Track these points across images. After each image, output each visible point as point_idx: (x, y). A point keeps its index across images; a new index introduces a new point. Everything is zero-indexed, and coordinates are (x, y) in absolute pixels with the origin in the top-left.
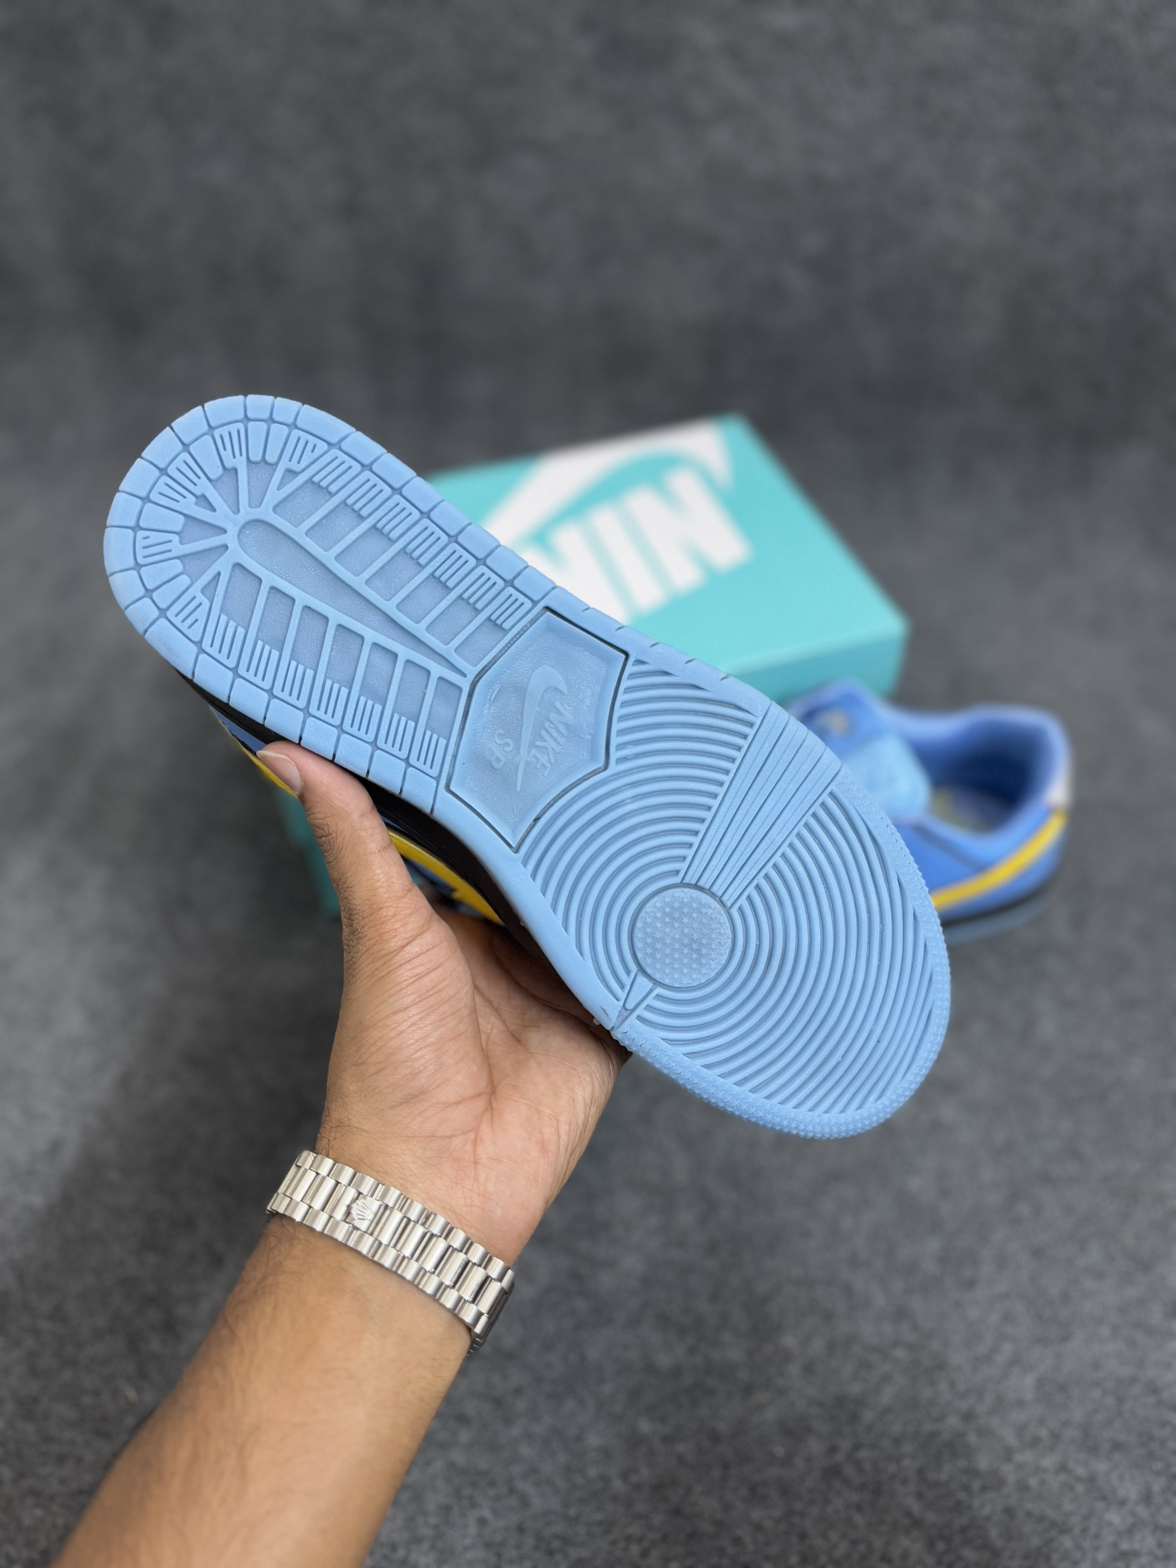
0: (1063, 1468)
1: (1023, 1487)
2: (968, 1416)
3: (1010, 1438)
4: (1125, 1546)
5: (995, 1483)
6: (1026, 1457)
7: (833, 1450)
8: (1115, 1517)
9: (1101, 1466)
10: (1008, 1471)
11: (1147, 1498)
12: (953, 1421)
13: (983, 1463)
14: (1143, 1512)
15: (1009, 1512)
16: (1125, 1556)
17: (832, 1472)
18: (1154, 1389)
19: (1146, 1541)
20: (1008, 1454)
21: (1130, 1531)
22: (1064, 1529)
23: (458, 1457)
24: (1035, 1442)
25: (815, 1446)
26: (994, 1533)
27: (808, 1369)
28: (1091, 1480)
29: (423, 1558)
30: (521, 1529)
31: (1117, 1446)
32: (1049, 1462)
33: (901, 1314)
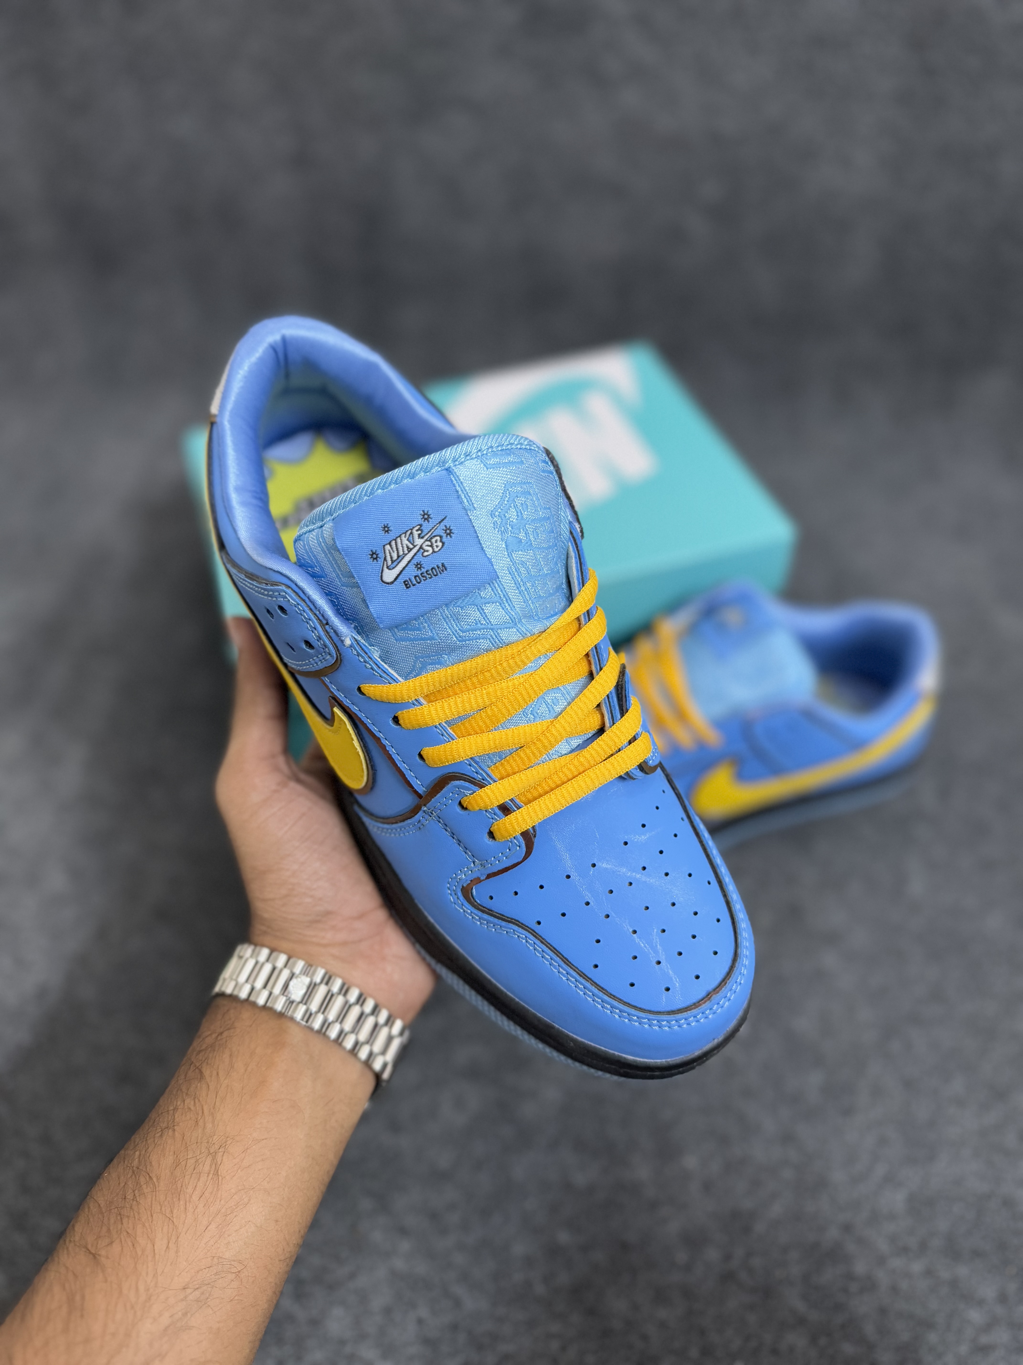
0: (929, 1272)
1: (894, 1289)
2: (847, 1228)
3: (883, 1246)
4: (984, 1339)
5: (869, 1285)
6: (897, 1263)
7: (728, 1257)
8: (975, 1316)
9: (962, 1271)
10: (882, 1276)
11: (1003, 1298)
12: (833, 1233)
13: (860, 1268)
14: (999, 1310)
15: (883, 1311)
16: (985, 1350)
17: (728, 1277)
18: (1008, 1203)
19: (1002, 1336)
20: (881, 1261)
21: (988, 1327)
22: (929, 1325)
23: (399, 1264)
24: (904, 1250)
25: (712, 1254)
26: (869, 1330)
27: (707, 1187)
28: (954, 1283)
29: (368, 1352)
30: (454, 1327)
31: (977, 1254)
32: (917, 1267)
33: (788, 1138)
